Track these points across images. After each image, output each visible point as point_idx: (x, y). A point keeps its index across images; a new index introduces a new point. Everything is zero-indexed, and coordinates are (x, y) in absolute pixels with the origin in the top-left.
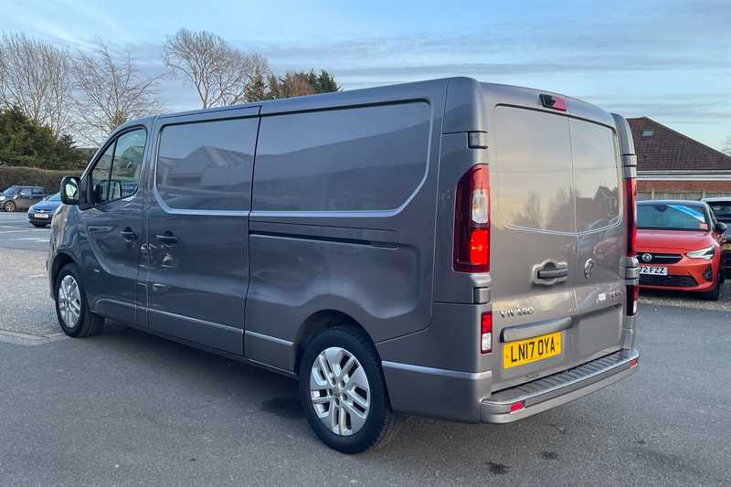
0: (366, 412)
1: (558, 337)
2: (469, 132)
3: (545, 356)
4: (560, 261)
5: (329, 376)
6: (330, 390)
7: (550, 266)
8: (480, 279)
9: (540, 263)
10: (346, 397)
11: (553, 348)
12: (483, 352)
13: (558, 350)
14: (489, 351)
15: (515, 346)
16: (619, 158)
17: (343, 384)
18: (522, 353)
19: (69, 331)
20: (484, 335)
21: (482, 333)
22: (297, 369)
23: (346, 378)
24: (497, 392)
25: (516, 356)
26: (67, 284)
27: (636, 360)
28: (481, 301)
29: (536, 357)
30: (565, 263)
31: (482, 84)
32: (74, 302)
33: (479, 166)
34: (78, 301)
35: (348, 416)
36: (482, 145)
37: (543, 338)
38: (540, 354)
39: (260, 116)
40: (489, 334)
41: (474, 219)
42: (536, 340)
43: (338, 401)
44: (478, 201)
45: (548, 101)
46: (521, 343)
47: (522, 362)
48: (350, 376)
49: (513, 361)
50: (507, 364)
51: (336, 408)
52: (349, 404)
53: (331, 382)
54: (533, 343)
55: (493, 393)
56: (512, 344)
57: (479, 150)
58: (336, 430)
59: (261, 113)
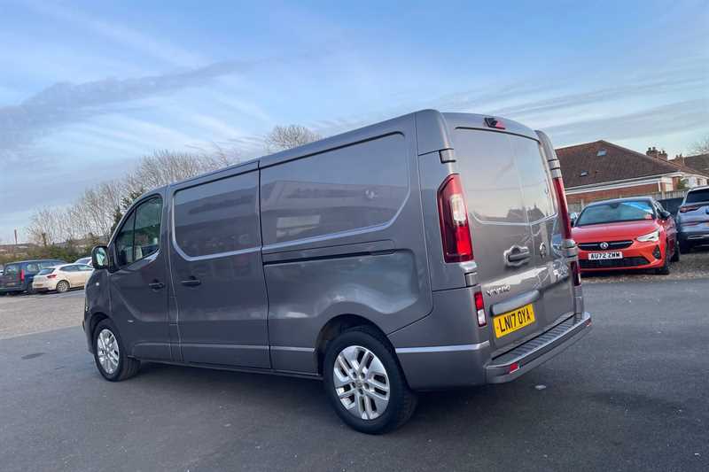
0: (388, 395)
1: (530, 308)
2: (440, 151)
3: (524, 324)
4: (522, 246)
5: (350, 372)
6: (353, 384)
7: (516, 251)
8: (467, 266)
9: (509, 248)
10: (367, 386)
11: (528, 317)
12: (480, 326)
13: (533, 318)
14: (485, 324)
15: (502, 318)
16: (547, 164)
17: (363, 375)
18: (508, 323)
19: (110, 377)
20: (479, 312)
21: (477, 310)
22: (320, 370)
23: (365, 370)
24: (496, 358)
25: (504, 327)
26: (105, 337)
27: (589, 320)
28: (472, 284)
29: (518, 326)
30: (526, 248)
31: (444, 114)
32: (112, 353)
33: (452, 177)
34: (116, 352)
35: (372, 402)
36: (451, 159)
37: (521, 310)
38: (521, 323)
39: (259, 169)
40: (482, 310)
41: (455, 219)
42: (516, 312)
43: (361, 391)
44: (455, 204)
45: (491, 123)
46: (506, 315)
47: (509, 331)
48: (368, 367)
49: (503, 331)
50: (499, 334)
51: (361, 397)
52: (372, 391)
53: (352, 376)
54: (514, 315)
55: (493, 359)
56: (500, 317)
57: (450, 164)
58: (364, 416)
59: (260, 166)
